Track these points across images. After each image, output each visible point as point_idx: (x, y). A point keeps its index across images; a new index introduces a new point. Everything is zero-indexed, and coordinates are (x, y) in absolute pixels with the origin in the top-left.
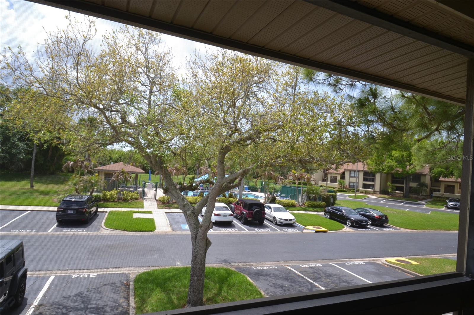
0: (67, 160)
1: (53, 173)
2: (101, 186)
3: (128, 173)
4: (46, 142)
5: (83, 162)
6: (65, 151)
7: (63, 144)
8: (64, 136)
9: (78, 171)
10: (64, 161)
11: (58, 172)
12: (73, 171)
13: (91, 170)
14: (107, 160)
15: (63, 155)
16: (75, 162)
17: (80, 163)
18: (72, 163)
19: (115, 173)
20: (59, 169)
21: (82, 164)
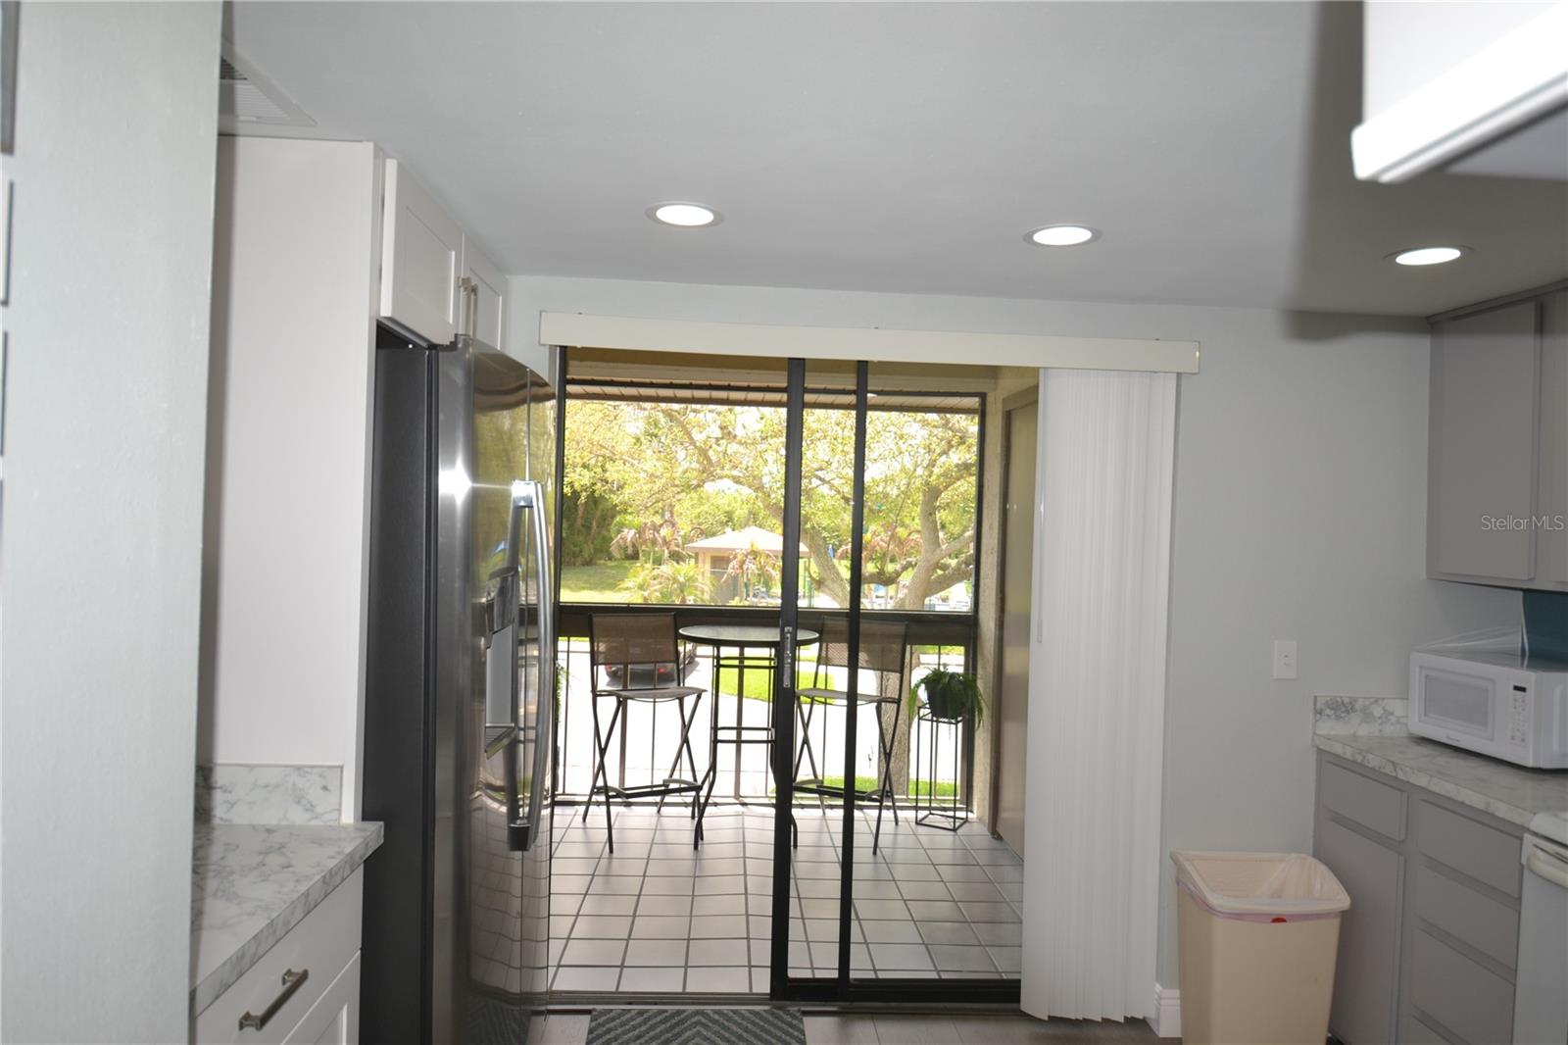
0: (621, 527)
1: (589, 563)
2: (703, 592)
3: (768, 556)
4: (584, 488)
5: (656, 528)
6: (616, 505)
7: (611, 491)
8: (614, 473)
9: (647, 554)
10: (613, 528)
11: (600, 559)
12: (635, 557)
13: (677, 549)
14: (721, 523)
15: (612, 512)
16: (640, 531)
17: (651, 531)
18: (632, 532)
19: (735, 557)
20: (603, 550)
21: (656, 534)
